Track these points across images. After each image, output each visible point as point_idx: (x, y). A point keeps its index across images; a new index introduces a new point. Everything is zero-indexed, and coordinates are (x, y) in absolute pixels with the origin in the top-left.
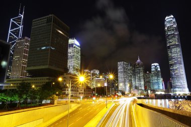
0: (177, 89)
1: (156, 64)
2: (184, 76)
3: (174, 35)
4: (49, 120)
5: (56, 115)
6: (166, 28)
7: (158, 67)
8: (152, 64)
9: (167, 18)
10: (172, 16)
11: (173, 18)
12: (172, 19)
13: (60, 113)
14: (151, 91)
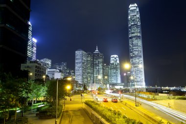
0: (135, 83)
1: (115, 56)
6: (129, 17)
7: (118, 59)
8: (112, 56)
9: (130, 6)
10: (136, 5)
12: (135, 8)
14: (110, 85)
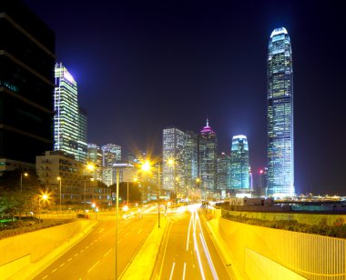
0: (275, 189)
1: (242, 137)
2: (291, 163)
3: (283, 76)
4: (41, 258)
5: (56, 247)
6: (270, 58)
7: (246, 143)
8: (234, 137)
10: (284, 31)
11: (286, 35)
12: (283, 38)
13: (61, 243)
